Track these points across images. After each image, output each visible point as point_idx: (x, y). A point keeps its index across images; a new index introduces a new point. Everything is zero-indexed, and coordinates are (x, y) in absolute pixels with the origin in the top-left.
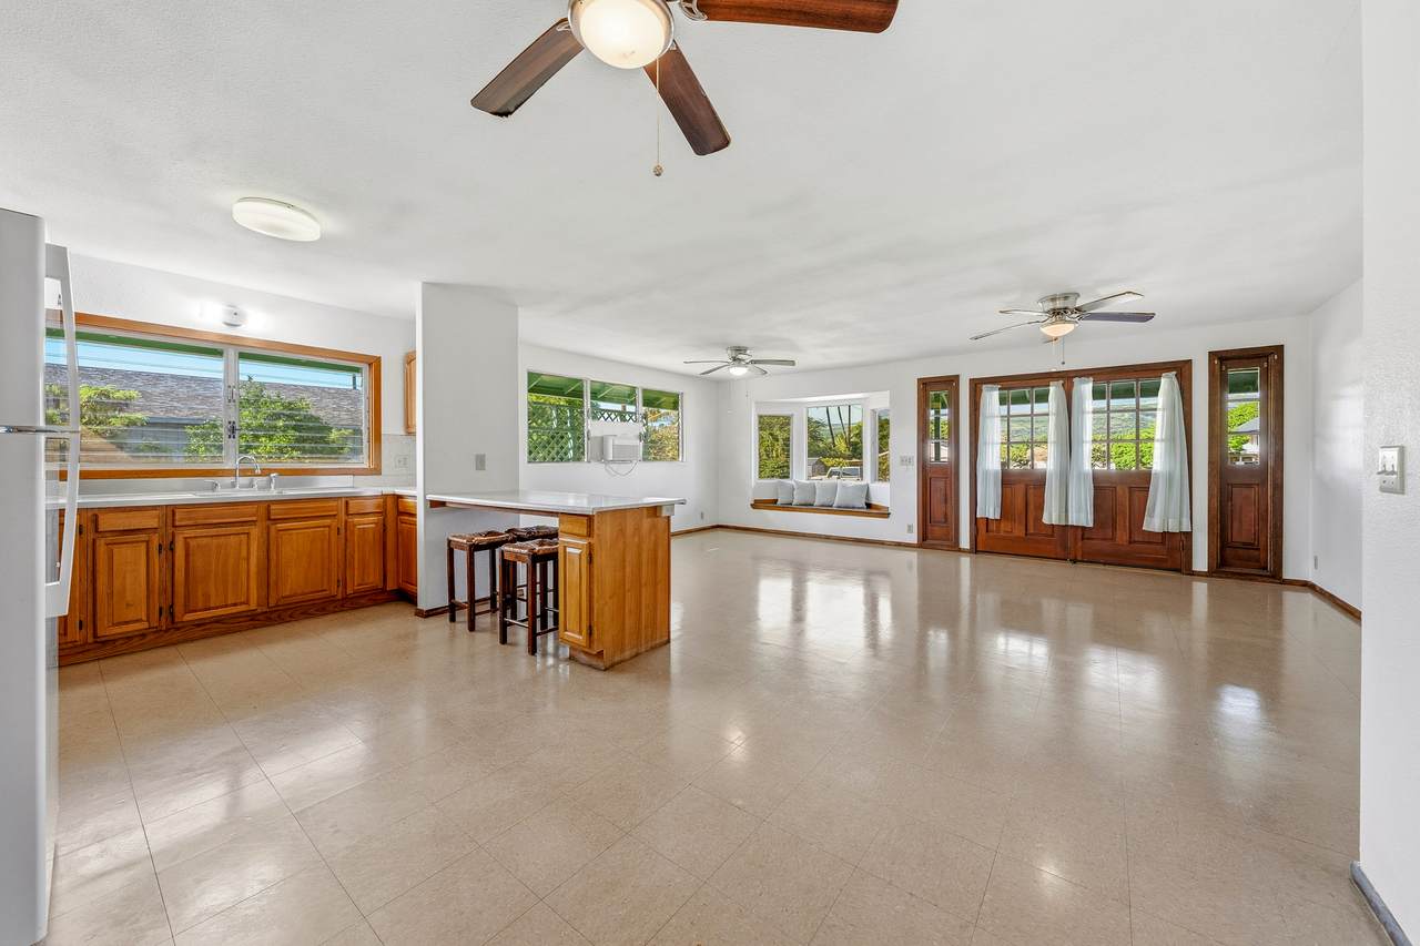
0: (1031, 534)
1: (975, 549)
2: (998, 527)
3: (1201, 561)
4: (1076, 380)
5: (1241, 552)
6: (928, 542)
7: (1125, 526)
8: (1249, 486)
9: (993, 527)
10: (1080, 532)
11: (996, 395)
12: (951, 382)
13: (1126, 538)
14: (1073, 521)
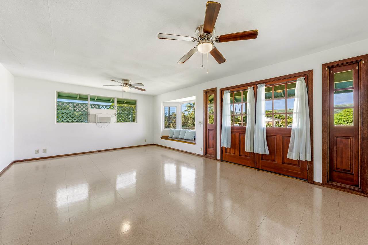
0: (242, 155)
1: (222, 160)
2: (230, 151)
3: (318, 177)
4: (258, 86)
5: (342, 174)
6: (207, 155)
7: (280, 155)
8: (348, 137)
9: (228, 151)
10: (261, 157)
11: (229, 94)
12: (214, 90)
13: (281, 161)
14: (255, 151)
